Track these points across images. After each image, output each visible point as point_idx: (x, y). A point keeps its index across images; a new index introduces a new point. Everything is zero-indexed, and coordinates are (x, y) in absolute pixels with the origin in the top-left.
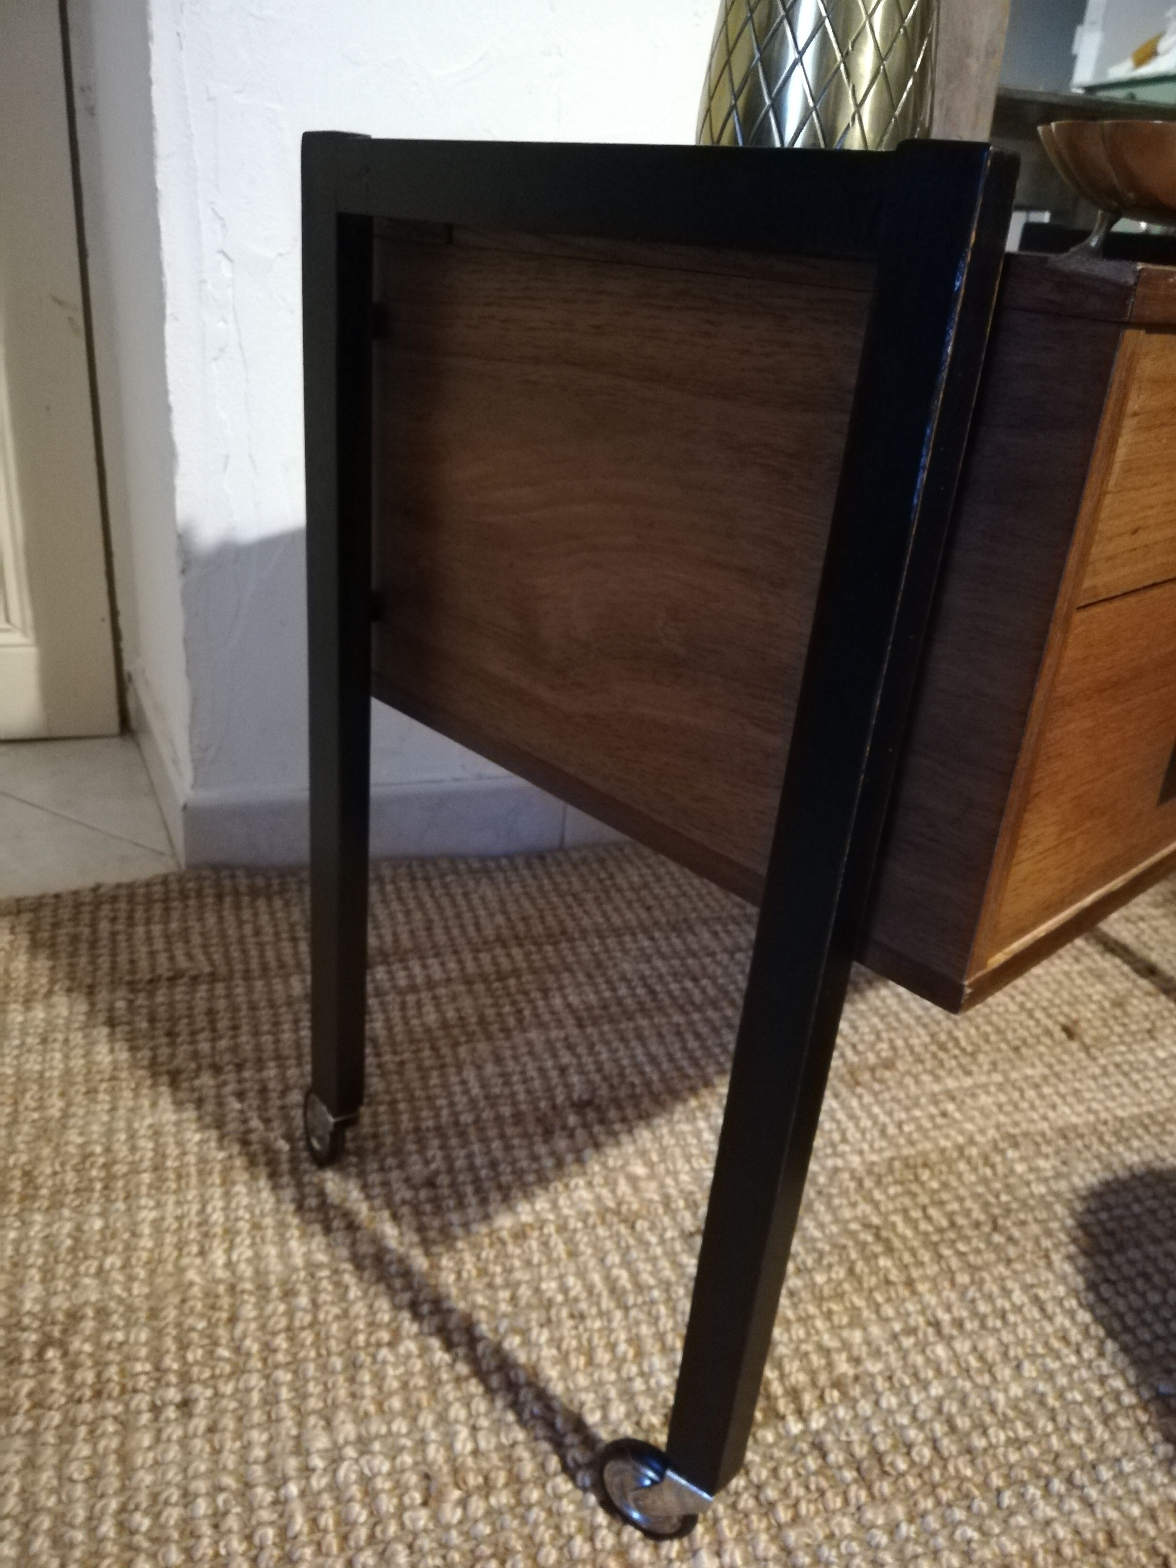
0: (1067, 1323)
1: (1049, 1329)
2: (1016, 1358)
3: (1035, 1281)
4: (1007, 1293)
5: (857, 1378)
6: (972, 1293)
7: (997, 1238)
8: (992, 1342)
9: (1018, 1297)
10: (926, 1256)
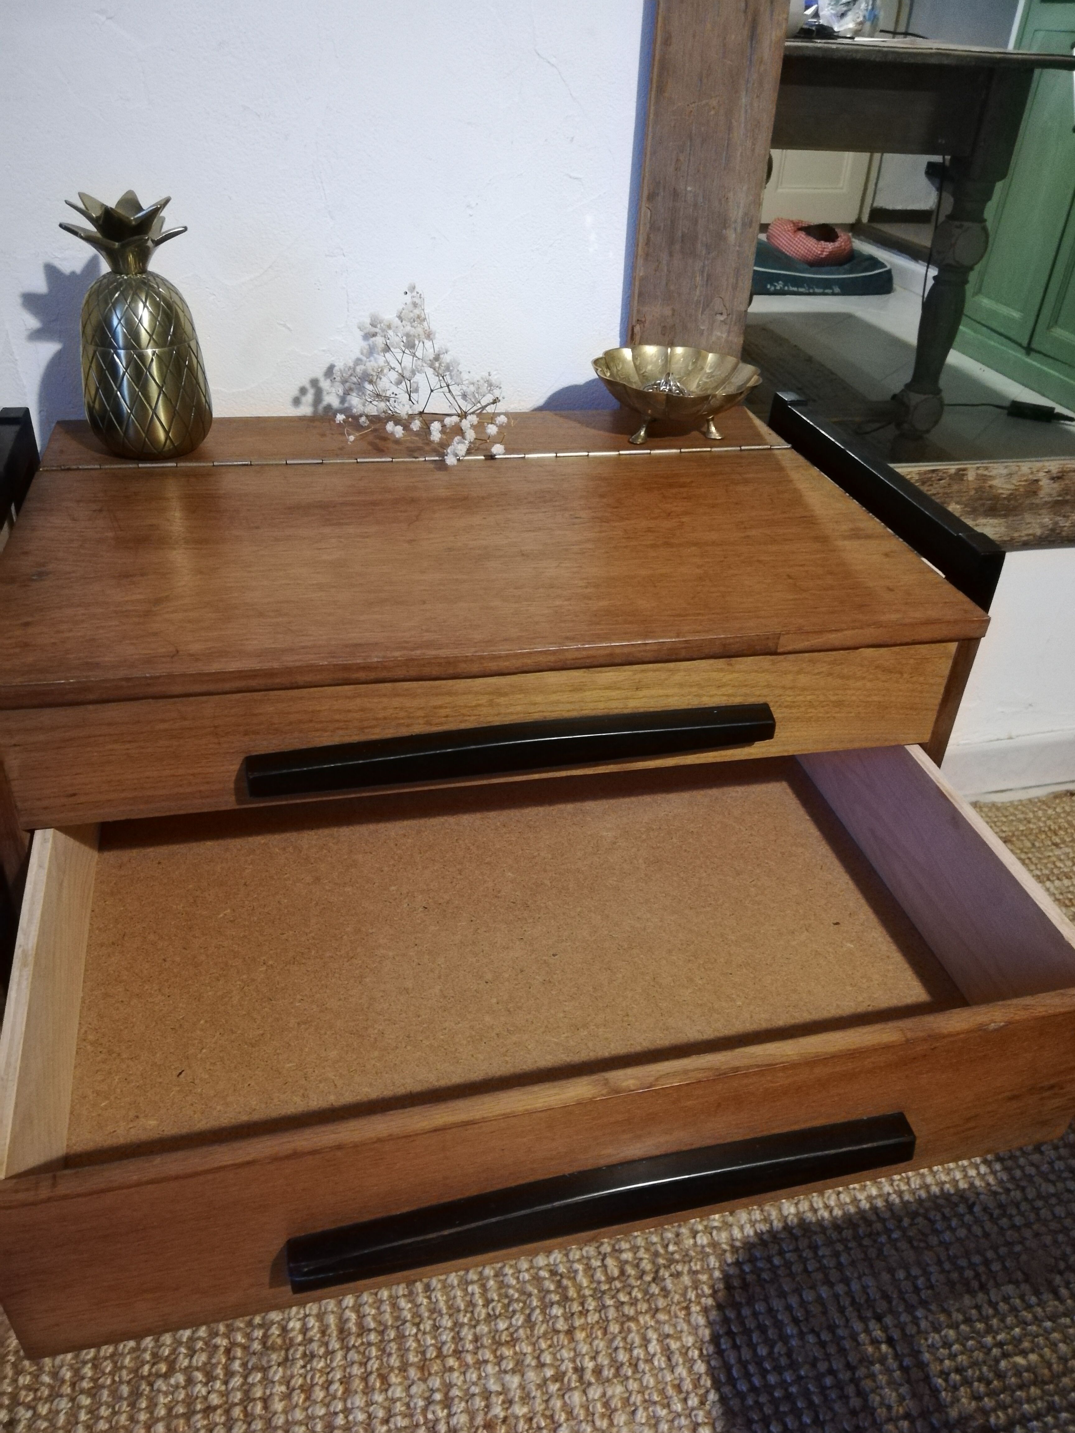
0: (684, 1373)
1: (669, 1378)
2: (634, 1404)
3: (671, 1332)
4: (646, 1342)
5: (505, 1420)
6: (618, 1342)
7: (655, 1289)
8: (619, 1389)
9: (654, 1347)
10: (591, 1304)
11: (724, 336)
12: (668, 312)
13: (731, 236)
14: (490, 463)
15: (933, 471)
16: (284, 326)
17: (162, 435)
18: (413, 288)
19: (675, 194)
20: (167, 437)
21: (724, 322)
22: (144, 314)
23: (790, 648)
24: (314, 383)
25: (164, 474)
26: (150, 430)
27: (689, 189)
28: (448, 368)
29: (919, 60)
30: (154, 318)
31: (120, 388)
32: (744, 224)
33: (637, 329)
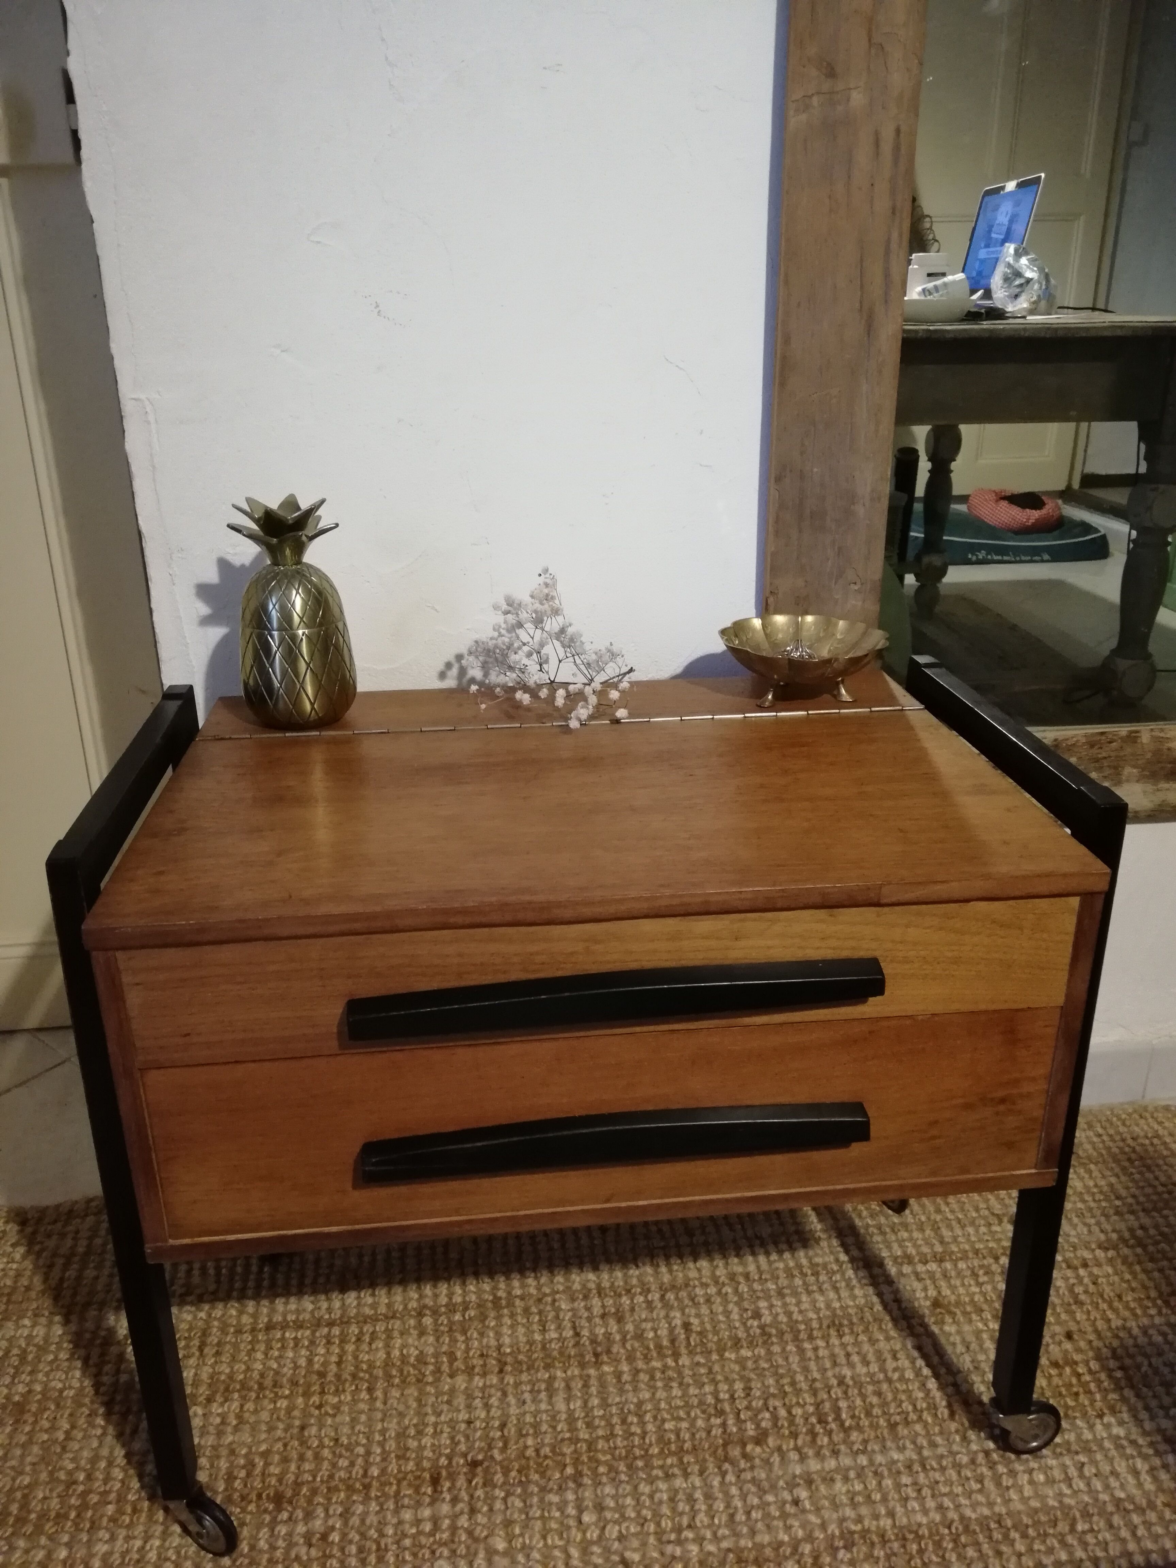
11: (860, 603)
12: (800, 582)
13: (860, 510)
14: (616, 726)
15: (1102, 733)
16: (433, 608)
17: (308, 707)
18: (546, 571)
19: (802, 476)
20: (313, 708)
21: (858, 591)
22: (298, 601)
23: (894, 899)
24: (459, 657)
25: (308, 742)
26: (297, 702)
27: (815, 470)
28: (572, 640)
29: (1093, 333)
30: (305, 603)
31: (272, 665)
32: (872, 500)
33: (771, 600)
